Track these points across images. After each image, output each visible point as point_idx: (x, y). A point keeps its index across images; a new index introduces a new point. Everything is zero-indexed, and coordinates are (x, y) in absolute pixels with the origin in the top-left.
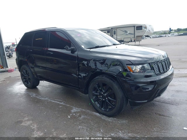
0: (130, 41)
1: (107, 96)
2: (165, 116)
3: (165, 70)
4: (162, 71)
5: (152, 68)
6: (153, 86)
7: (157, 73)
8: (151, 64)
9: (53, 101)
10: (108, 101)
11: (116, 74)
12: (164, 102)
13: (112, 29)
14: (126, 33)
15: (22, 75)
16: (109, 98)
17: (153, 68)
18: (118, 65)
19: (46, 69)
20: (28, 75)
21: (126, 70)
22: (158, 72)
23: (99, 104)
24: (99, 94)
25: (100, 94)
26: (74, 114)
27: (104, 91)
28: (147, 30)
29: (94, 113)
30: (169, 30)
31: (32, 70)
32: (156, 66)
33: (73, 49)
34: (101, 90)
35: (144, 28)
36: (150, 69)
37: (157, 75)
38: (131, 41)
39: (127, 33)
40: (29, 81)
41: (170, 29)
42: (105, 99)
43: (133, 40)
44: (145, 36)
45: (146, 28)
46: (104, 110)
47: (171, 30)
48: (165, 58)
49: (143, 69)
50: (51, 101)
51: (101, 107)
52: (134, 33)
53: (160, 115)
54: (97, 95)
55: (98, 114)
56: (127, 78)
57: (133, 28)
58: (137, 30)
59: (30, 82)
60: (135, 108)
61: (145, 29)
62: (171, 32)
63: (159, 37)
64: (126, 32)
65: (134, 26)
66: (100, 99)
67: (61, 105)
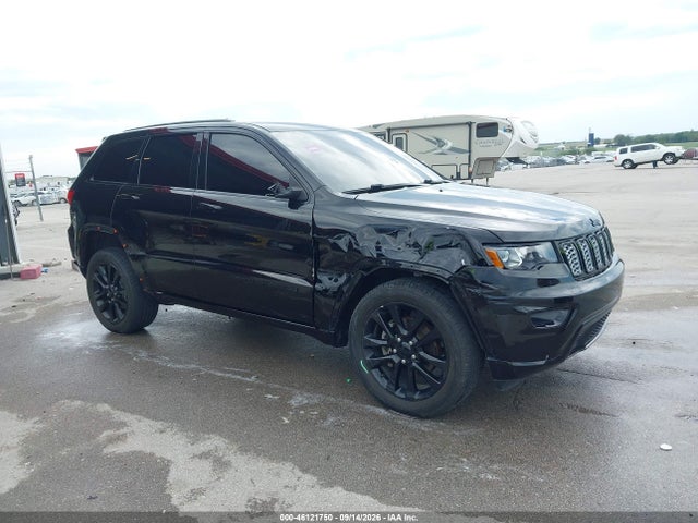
0: (455, 177)
1: (414, 349)
2: (600, 414)
3: (600, 264)
4: (590, 268)
5: (562, 258)
6: (565, 313)
7: (575, 274)
8: (557, 243)
9: (220, 374)
10: (417, 367)
11: (447, 275)
12: (594, 374)
13: (389, 130)
14: (441, 146)
15: (93, 287)
16: (422, 353)
17: (565, 256)
18: (456, 246)
19: (192, 263)
20: (117, 284)
21: (481, 262)
22: (580, 270)
23: (387, 378)
24: (385, 343)
25: (392, 344)
26: (302, 412)
27: (405, 333)
28: (515, 139)
29: (368, 406)
30: (587, 139)
31: (136, 266)
32: (574, 252)
33: (298, 194)
34: (395, 331)
35: (505, 131)
36: (555, 259)
37: (577, 278)
38: (458, 177)
39: (445, 148)
40: (120, 305)
41: (591, 136)
42: (408, 357)
43: (464, 174)
44: (508, 159)
45: (511, 130)
46: (403, 396)
47: (593, 140)
48: (599, 227)
49: (534, 261)
50: (212, 372)
51: (393, 387)
52: (467, 149)
53: (584, 411)
54: (379, 348)
55: (382, 411)
56: (487, 288)
57: (467, 128)
58: (478, 136)
59: (123, 311)
60: (510, 387)
61: (508, 135)
62: (595, 146)
63: (552, 164)
64: (439, 142)
65: (470, 124)
66: (391, 361)
67: (251, 385)
